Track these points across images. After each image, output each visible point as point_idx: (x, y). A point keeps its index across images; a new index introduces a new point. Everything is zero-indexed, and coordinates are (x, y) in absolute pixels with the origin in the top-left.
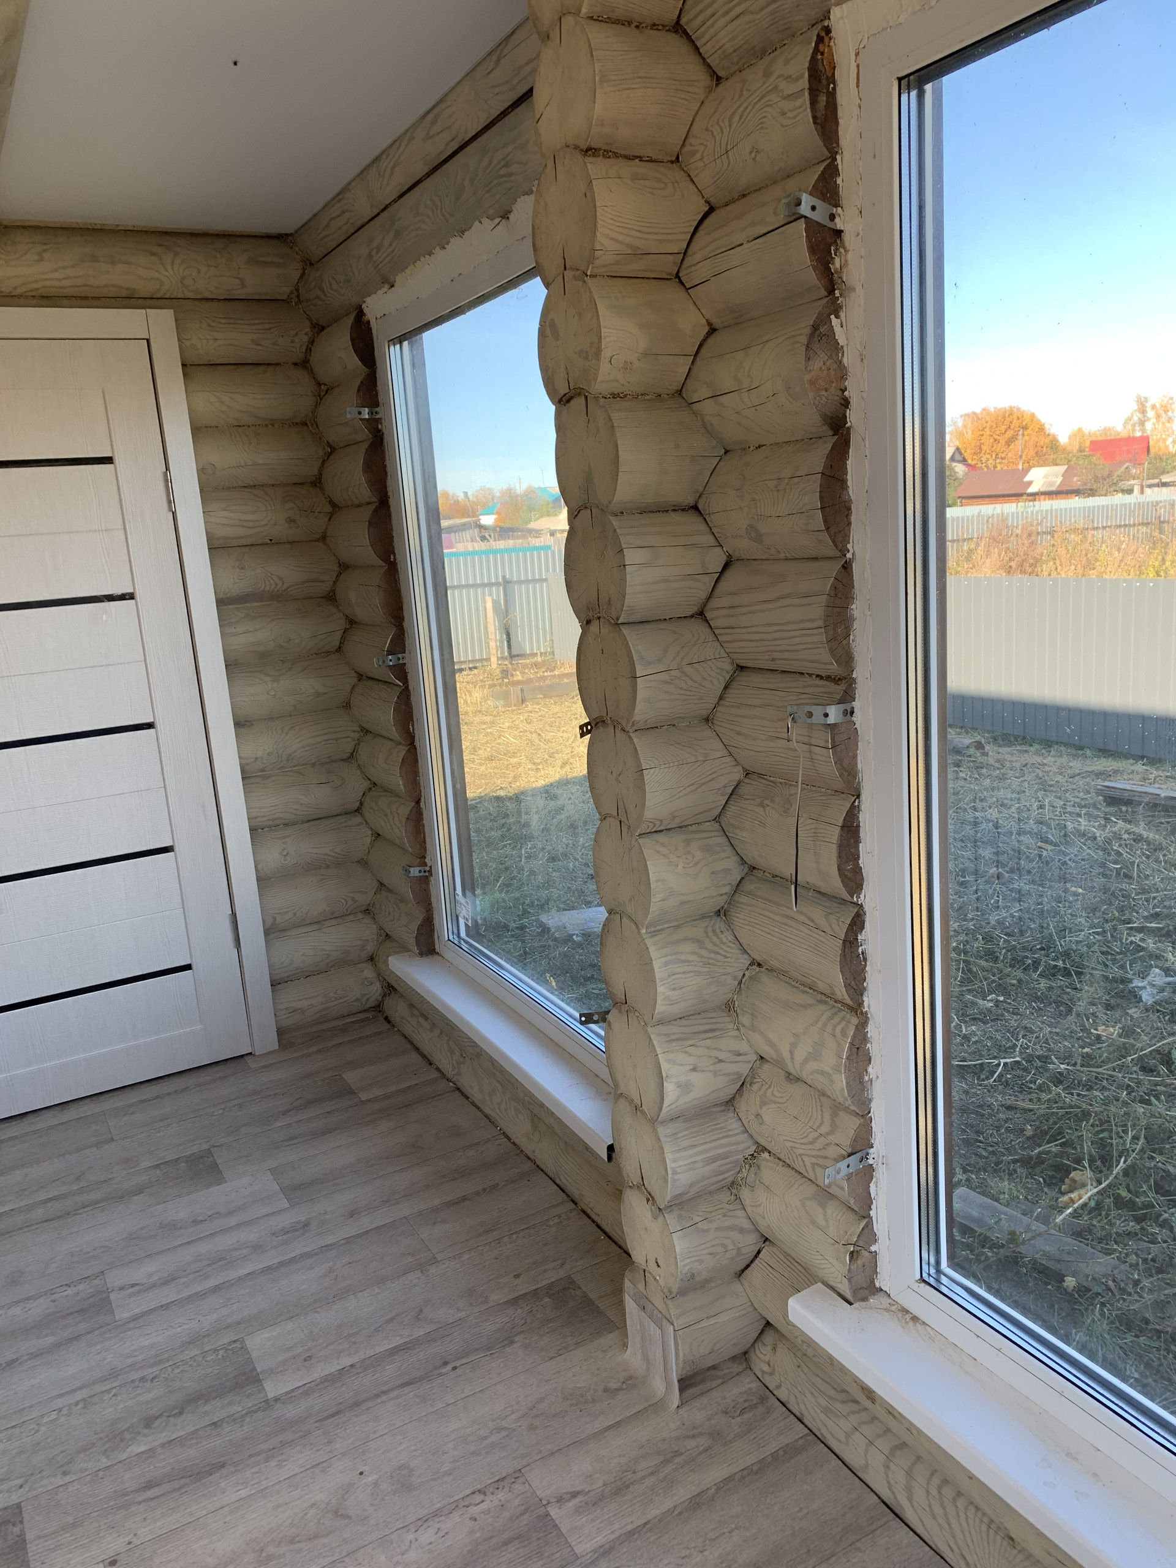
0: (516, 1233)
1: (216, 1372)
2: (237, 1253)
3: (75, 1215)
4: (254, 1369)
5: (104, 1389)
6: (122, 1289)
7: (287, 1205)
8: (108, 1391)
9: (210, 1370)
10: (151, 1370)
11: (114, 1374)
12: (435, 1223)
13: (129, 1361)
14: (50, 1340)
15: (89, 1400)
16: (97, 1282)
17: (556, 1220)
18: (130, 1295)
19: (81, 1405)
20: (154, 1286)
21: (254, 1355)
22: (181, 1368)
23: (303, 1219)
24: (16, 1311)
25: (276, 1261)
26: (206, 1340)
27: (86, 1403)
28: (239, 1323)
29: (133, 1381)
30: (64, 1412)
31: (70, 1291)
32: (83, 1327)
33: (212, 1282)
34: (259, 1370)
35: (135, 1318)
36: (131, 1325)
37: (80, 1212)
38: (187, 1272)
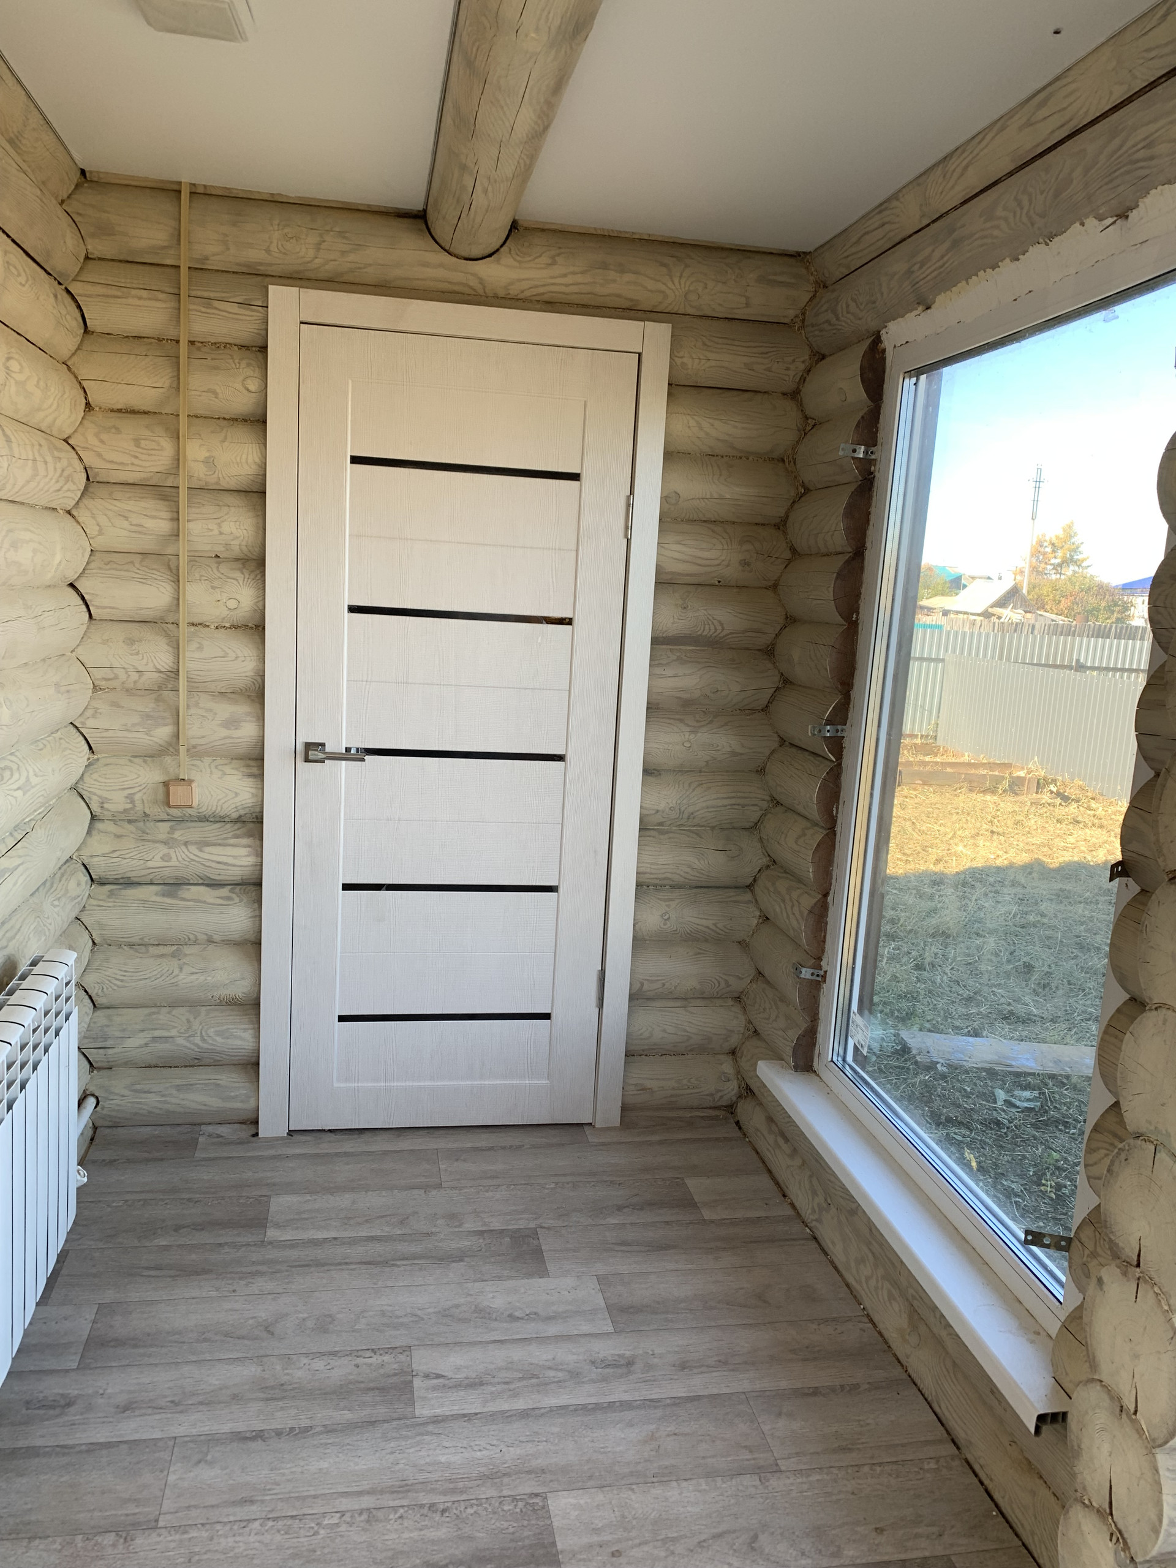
0: (880, 1464)
1: (511, 1530)
2: (552, 1373)
3: (393, 1265)
4: (554, 1544)
5: (392, 1504)
6: (427, 1376)
7: (611, 1329)
8: (394, 1509)
9: (506, 1525)
10: (443, 1499)
11: (404, 1488)
12: (779, 1415)
13: (421, 1477)
14: (348, 1415)
15: (374, 1512)
16: (402, 1358)
17: (933, 1465)
18: (435, 1388)
19: (364, 1517)
20: (458, 1386)
21: (556, 1523)
22: (475, 1508)
23: (628, 1353)
24: (319, 1364)
25: (593, 1400)
26: (506, 1480)
27: (371, 1515)
28: (543, 1471)
29: (422, 1506)
30: (347, 1518)
31: (375, 1360)
32: (382, 1411)
33: (520, 1404)
34: (560, 1546)
35: (436, 1420)
36: (430, 1428)
37: (398, 1263)
38: (496, 1380)
